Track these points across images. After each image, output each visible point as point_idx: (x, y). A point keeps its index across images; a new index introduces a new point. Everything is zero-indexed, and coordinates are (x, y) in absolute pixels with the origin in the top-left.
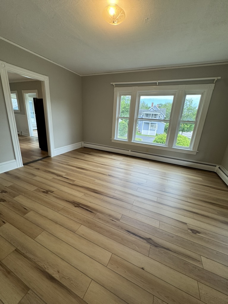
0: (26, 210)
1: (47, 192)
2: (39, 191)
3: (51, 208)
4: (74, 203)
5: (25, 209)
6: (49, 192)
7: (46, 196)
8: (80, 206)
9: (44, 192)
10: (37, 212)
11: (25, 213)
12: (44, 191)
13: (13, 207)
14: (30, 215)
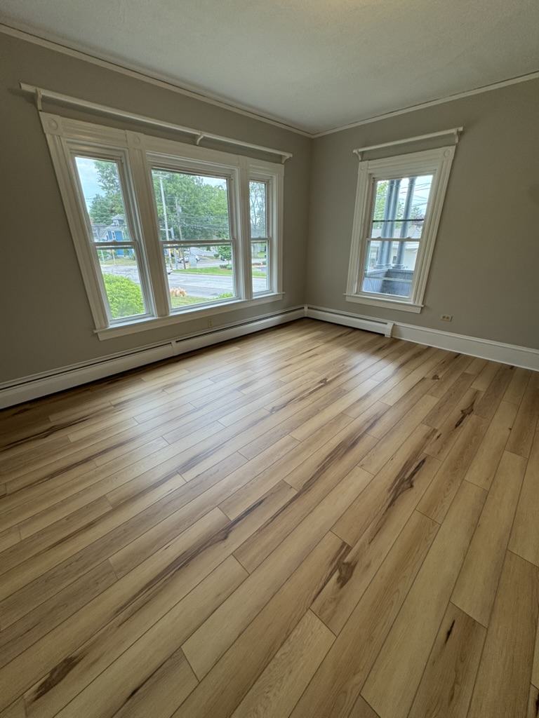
0: (454, 629)
1: (344, 569)
2: (337, 600)
3: (430, 542)
4: (397, 489)
5: (449, 633)
6: (347, 559)
7: (368, 566)
8: (407, 477)
9: (343, 581)
10: (456, 583)
11: (471, 624)
12: (339, 579)
13: (452, 698)
14: (470, 603)
